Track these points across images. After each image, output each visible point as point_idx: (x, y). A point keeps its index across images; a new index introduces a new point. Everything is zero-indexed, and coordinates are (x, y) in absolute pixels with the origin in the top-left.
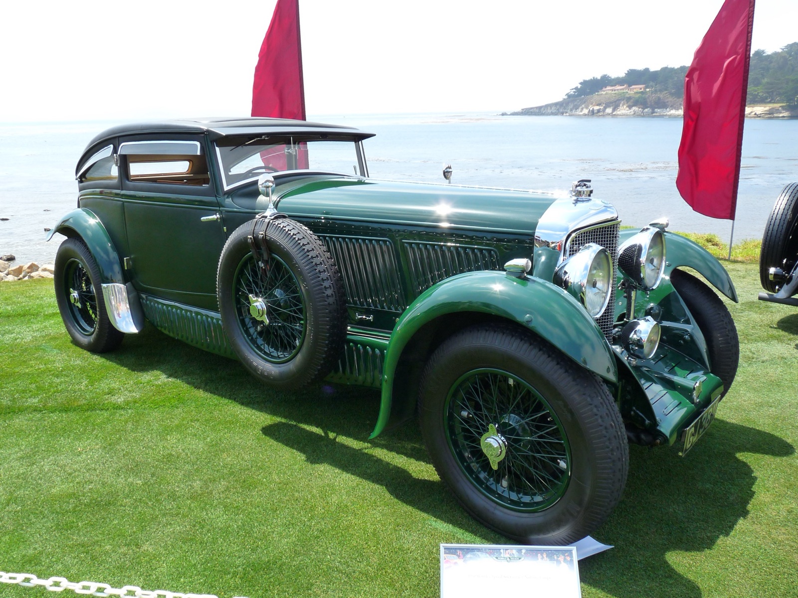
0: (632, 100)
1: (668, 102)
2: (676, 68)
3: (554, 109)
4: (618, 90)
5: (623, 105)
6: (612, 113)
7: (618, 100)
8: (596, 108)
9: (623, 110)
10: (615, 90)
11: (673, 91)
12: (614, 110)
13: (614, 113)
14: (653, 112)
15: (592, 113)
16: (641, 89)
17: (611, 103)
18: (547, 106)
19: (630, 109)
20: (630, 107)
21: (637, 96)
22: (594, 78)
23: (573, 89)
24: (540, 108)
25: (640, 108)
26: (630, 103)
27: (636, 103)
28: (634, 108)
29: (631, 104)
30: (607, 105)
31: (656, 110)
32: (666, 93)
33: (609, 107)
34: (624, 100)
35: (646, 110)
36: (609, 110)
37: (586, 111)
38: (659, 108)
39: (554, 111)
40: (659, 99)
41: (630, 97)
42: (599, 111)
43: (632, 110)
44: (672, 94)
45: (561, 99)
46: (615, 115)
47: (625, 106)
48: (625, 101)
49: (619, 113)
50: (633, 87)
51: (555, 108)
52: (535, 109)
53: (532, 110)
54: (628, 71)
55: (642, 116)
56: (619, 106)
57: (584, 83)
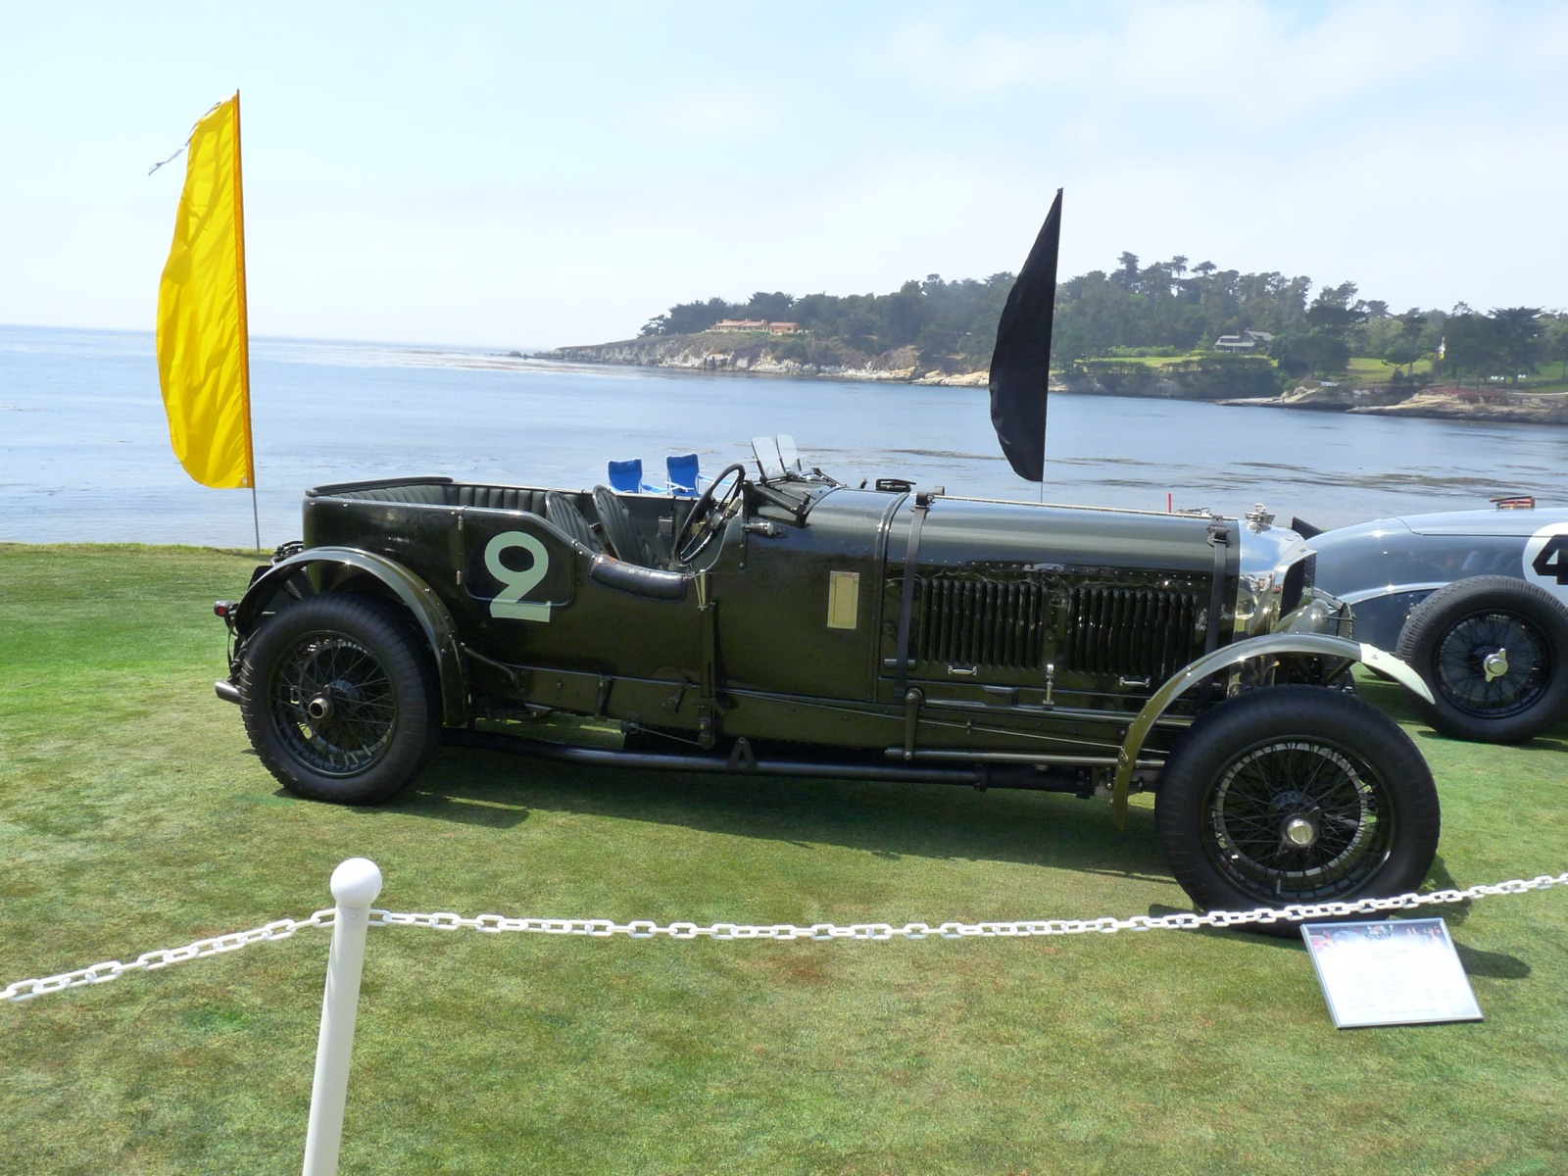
0: (781, 348)
1: (841, 355)
2: (841, 297)
3: (626, 354)
4: (751, 328)
5: (766, 355)
6: (748, 368)
7: (756, 346)
8: (719, 357)
9: (766, 364)
10: (744, 328)
11: (846, 336)
12: (750, 363)
13: (751, 369)
14: (819, 371)
15: (712, 368)
16: (789, 329)
17: (745, 350)
18: (611, 346)
19: (779, 363)
20: (779, 360)
21: (790, 341)
22: (697, 302)
23: (654, 319)
24: (599, 349)
25: (796, 362)
26: (777, 353)
27: (788, 353)
28: (786, 362)
29: (781, 355)
30: (738, 356)
31: (823, 368)
32: (836, 340)
33: (743, 357)
34: (766, 346)
35: (807, 367)
36: (742, 363)
37: (696, 362)
38: (827, 365)
39: (629, 357)
40: (827, 348)
41: (777, 342)
42: (724, 362)
43: (782, 365)
44: (847, 343)
45: (634, 337)
46: (753, 371)
47: (769, 358)
48: (768, 348)
49: (759, 368)
50: (773, 324)
51: (629, 352)
52: (589, 350)
53: (583, 352)
54: (754, 296)
55: (801, 377)
56: (759, 356)
57: (679, 311)
